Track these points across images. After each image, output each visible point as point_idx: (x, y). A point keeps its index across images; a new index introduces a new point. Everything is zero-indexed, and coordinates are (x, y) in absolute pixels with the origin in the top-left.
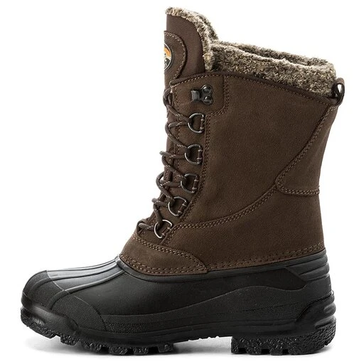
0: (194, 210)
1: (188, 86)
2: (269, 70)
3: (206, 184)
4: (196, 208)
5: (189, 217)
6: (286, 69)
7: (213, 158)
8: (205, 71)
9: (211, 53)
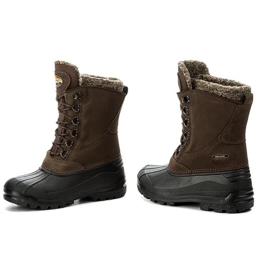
0: (77, 144)
1: (73, 93)
2: (103, 83)
3: (81, 133)
4: (78, 143)
5: (76, 147)
6: (109, 83)
7: (84, 122)
8: (79, 86)
9: (81, 79)
